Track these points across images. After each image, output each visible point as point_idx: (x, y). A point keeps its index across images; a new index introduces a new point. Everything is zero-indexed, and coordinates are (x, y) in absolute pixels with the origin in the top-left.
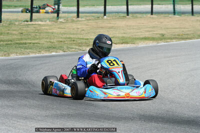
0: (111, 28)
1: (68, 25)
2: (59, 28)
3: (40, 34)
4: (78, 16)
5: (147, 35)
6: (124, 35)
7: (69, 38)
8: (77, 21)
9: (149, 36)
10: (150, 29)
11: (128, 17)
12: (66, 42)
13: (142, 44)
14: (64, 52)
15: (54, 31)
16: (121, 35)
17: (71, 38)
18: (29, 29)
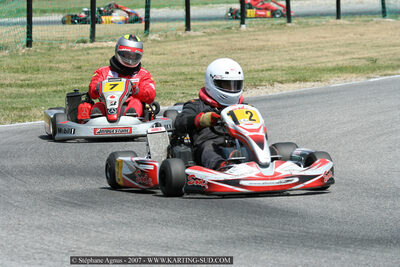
0: (261, 50)
4: (188, 27)
5: (340, 61)
6: (293, 64)
7: (181, 74)
8: (186, 38)
9: (346, 63)
10: (343, 50)
11: (289, 24)
12: (178, 83)
13: (336, 82)
16: (285, 64)
17: (184, 74)
18: (90, 57)
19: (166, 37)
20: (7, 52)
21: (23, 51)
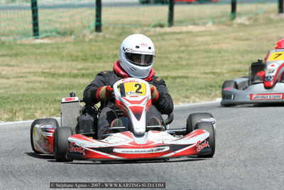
19: (255, 20)
20: (73, 37)
21: (91, 37)
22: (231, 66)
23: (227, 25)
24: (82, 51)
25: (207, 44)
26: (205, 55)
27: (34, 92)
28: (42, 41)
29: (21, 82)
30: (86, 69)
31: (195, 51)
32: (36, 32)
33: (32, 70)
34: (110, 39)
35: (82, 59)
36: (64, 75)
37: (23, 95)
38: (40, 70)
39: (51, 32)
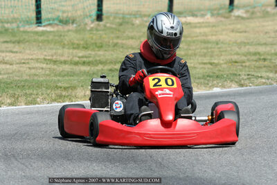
1: (254, 24)
2: (233, 31)
3: (189, 45)
7: (255, 54)
12: (247, 64)
14: (242, 85)
15: (222, 37)
17: (259, 53)
19: (252, 13)
20: (75, 25)
21: (92, 26)
22: (228, 58)
23: (225, 17)
24: (83, 39)
25: (205, 35)
26: (203, 45)
27: (36, 78)
28: (44, 29)
29: (24, 68)
30: (86, 57)
31: (194, 42)
32: (39, 19)
33: (34, 57)
34: (111, 28)
35: (84, 47)
36: (65, 62)
37: (26, 81)
38: (42, 57)
39: (54, 20)
